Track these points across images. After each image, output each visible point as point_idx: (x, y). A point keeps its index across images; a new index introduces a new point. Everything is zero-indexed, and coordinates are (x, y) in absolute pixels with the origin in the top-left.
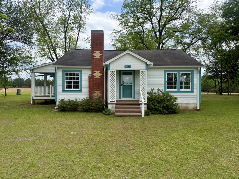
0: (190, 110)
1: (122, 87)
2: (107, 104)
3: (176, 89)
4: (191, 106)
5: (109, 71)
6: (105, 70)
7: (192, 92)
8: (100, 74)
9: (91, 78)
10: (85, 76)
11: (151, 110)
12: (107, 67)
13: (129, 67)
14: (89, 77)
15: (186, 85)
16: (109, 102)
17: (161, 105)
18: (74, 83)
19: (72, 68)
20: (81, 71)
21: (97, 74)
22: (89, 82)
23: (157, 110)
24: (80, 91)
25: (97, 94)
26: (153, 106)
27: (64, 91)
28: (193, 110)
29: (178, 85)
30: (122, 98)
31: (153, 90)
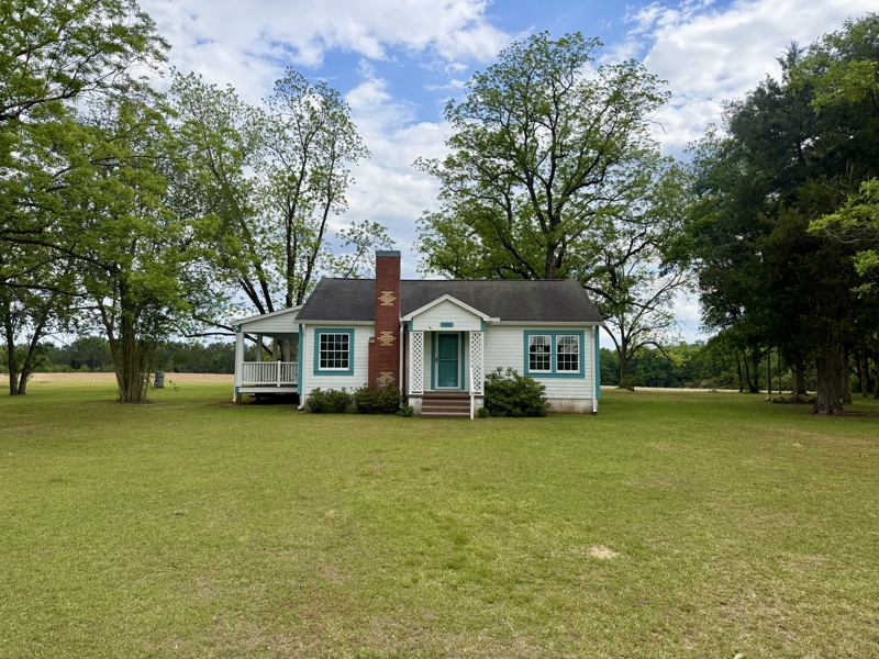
0: (578, 413)
1: (437, 365)
2: (406, 398)
3: (548, 368)
4: (581, 406)
5: (411, 333)
6: (402, 329)
7: (582, 375)
8: (392, 338)
9: (374, 346)
10: (361, 341)
11: (491, 409)
12: (407, 325)
13: (450, 325)
14: (370, 344)
15: (569, 362)
16: (410, 393)
17: (511, 399)
18: (338, 355)
19: (335, 325)
20: (352, 331)
21: (387, 338)
22: (370, 353)
23: (502, 409)
24: (351, 373)
25: (385, 378)
26: (494, 401)
27: (316, 372)
28: (584, 413)
29: (554, 361)
30: (437, 387)
31: (499, 370)
